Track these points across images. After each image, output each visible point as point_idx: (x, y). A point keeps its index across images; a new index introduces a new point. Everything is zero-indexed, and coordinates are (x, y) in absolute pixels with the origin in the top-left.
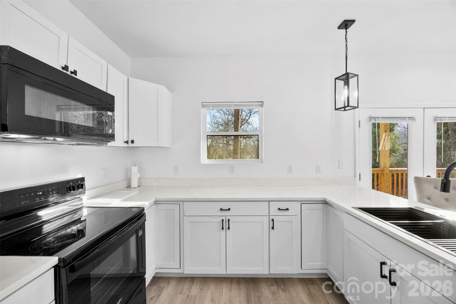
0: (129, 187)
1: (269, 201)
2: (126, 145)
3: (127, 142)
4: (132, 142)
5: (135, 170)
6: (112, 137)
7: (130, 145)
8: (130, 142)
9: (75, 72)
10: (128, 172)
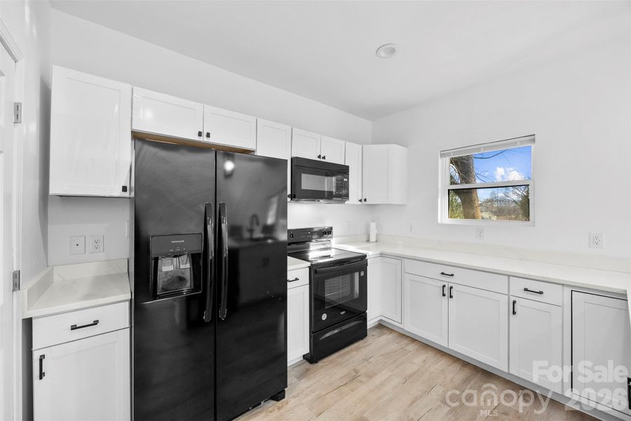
0: (368, 241)
1: (509, 276)
2: (360, 203)
3: (361, 201)
4: (365, 200)
5: (373, 225)
6: (347, 196)
7: (364, 203)
8: (363, 200)
9: (324, 158)
10: (368, 227)
